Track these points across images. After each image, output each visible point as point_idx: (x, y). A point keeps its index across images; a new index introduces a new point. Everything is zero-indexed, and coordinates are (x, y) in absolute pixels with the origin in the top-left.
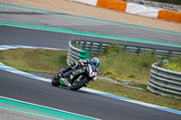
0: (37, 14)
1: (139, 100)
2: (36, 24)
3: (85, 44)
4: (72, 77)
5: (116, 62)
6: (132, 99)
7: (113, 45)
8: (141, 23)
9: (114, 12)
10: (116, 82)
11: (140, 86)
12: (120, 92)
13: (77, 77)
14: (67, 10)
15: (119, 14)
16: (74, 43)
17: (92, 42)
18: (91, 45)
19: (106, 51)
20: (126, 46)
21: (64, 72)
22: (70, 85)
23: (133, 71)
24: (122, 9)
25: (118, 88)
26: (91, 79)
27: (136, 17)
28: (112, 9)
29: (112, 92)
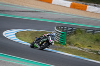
1: (94, 59)
2: (37, 18)
3: (64, 28)
4: (40, 43)
5: (81, 38)
6: (90, 59)
7: (79, 29)
8: (95, 17)
9: (80, 11)
10: (81, 50)
11: (94, 51)
12: (83, 55)
13: (43, 43)
14: (54, 10)
15: (83, 12)
16: (57, 28)
17: (67, 27)
18: (67, 29)
19: (75, 32)
20: (86, 29)
21: (37, 40)
22: (39, 47)
23: (91, 43)
24: (85, 9)
25: (82, 53)
26: (51, 44)
27: (92, 14)
28: (79, 9)
29: (79, 55)
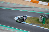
0: (31, 8)
3: (44, 16)
4: (20, 20)
14: (39, 7)
16: (41, 16)
18: (46, 16)
